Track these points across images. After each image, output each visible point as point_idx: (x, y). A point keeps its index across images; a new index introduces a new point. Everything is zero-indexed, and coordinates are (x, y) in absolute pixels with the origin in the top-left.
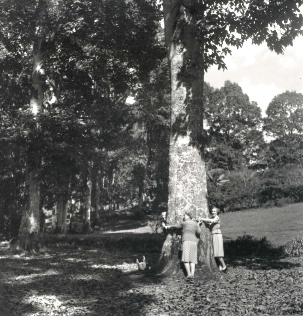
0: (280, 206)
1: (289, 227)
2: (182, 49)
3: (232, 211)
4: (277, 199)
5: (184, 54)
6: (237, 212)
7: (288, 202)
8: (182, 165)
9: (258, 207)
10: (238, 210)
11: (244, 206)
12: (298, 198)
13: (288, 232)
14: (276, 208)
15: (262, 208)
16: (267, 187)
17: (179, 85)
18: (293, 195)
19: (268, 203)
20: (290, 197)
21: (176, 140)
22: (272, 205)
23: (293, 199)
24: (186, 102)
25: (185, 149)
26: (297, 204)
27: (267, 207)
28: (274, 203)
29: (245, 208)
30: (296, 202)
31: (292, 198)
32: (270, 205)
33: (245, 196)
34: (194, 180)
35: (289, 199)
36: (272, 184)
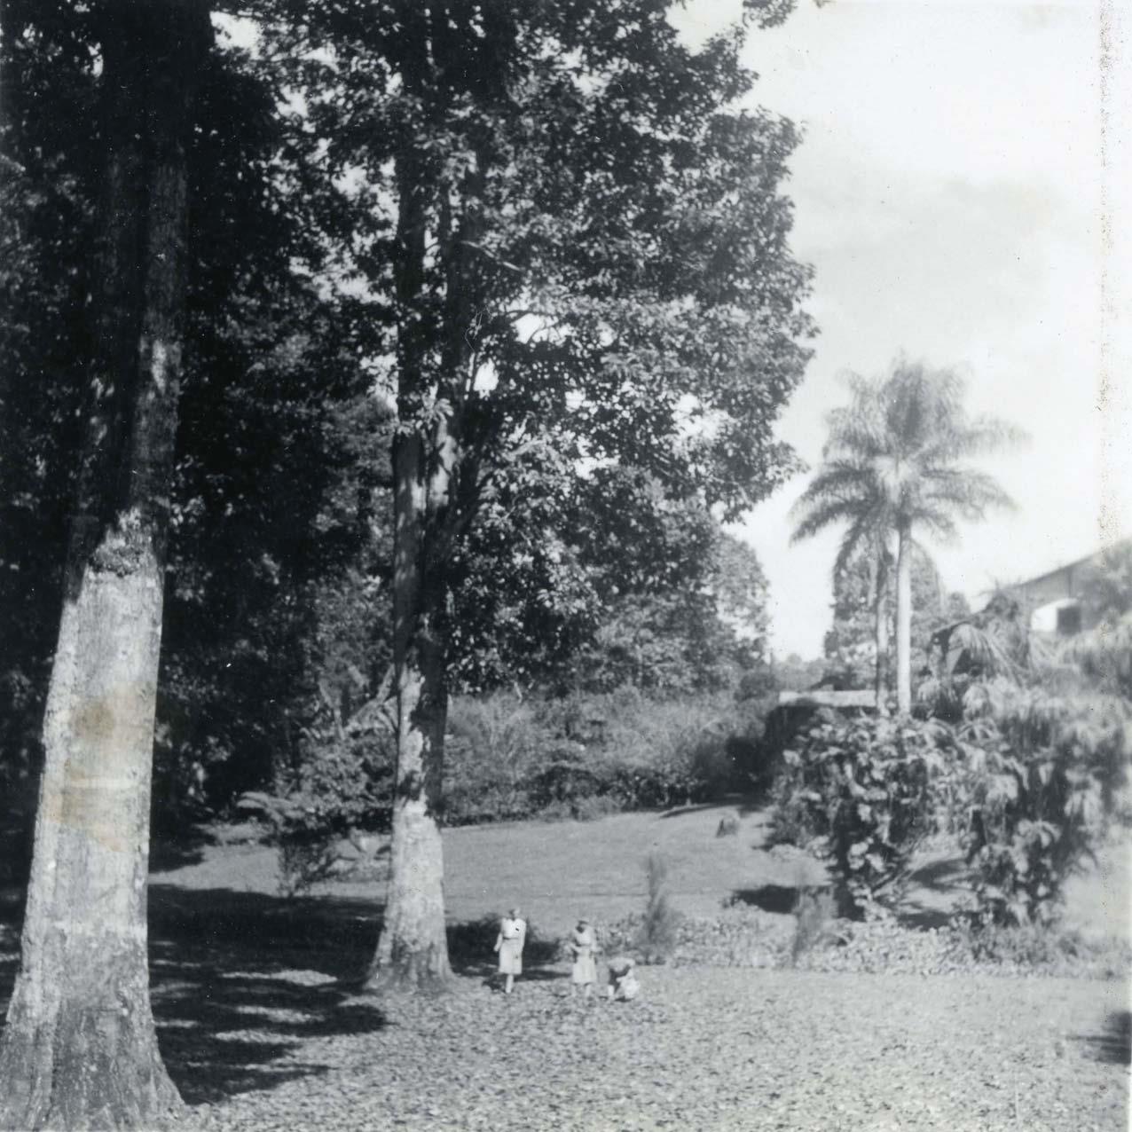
0: (585, 818)
1: (592, 886)
2: (419, 680)
3: (454, 825)
4: (579, 799)
5: (423, 686)
6: (465, 828)
7: (605, 810)
8: (410, 841)
9: (523, 816)
10: (469, 821)
11: (487, 811)
12: (634, 797)
13: (586, 900)
14: (574, 824)
15: (536, 822)
16: (553, 764)
17: (412, 729)
18: (620, 790)
19: (551, 809)
20: (613, 796)
21: (404, 806)
22: (563, 814)
23: (619, 801)
24: (421, 755)
25: (417, 820)
26: (629, 816)
27: (547, 821)
28: (568, 810)
29: (490, 818)
30: (625, 809)
31: (618, 797)
32: (557, 815)
33: (492, 785)
34: (427, 863)
35: (607, 799)
36: (566, 758)
